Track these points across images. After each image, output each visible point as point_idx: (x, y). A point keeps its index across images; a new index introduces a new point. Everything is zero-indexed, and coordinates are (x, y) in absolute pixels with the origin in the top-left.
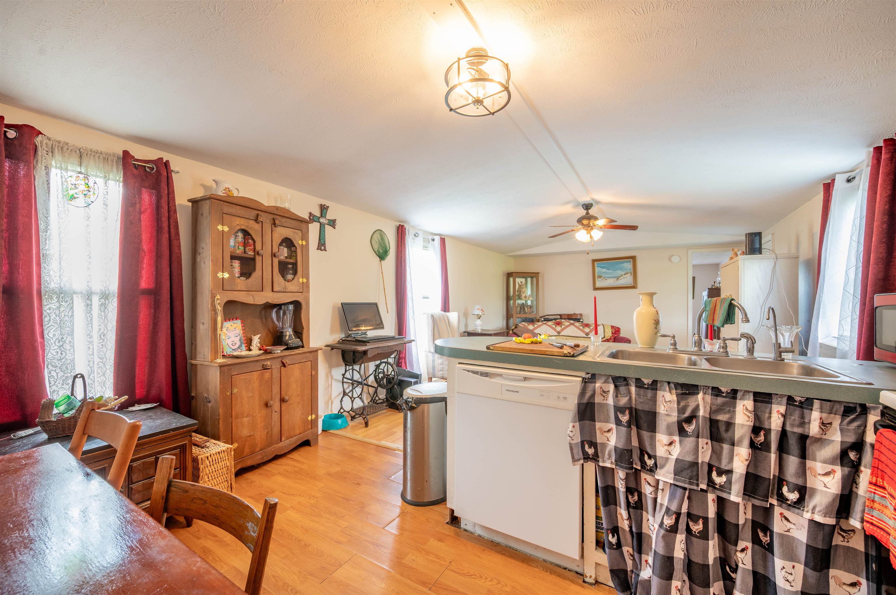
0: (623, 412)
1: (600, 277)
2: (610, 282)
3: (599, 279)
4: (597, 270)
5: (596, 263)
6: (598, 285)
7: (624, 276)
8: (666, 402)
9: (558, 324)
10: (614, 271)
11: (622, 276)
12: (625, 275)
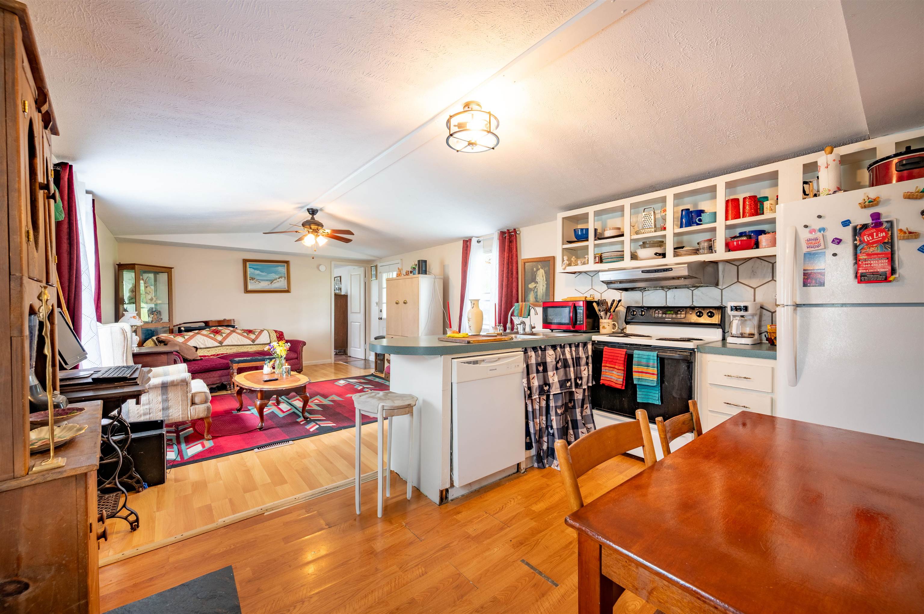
0: (540, 366)
1: (252, 279)
2: (263, 285)
3: (252, 281)
4: (249, 271)
5: (248, 263)
6: (250, 287)
7: (278, 280)
8: (550, 355)
9: (217, 332)
10: (268, 273)
11: (276, 279)
12: (279, 278)
